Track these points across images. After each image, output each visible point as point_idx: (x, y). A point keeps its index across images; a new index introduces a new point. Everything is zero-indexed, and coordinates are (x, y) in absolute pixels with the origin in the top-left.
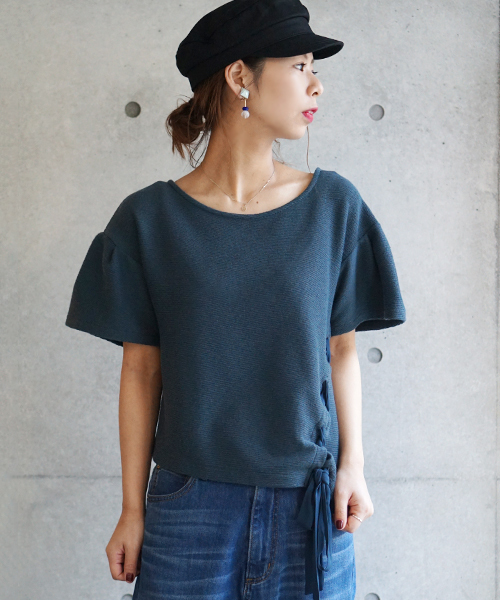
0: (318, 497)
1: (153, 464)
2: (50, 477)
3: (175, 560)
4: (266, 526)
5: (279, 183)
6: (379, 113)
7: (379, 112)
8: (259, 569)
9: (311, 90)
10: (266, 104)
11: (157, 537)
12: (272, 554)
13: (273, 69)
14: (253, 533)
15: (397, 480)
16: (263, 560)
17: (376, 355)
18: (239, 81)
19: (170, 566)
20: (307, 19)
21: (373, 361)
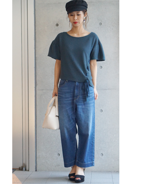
0: (86, 84)
1: (60, 79)
2: (44, 90)
3: (63, 96)
4: (78, 90)
7: (101, 24)
8: (77, 97)
11: (60, 92)
12: (79, 94)
14: (75, 91)
15: (105, 89)
16: (78, 95)
17: (101, 67)
19: (63, 97)
21: (100, 68)
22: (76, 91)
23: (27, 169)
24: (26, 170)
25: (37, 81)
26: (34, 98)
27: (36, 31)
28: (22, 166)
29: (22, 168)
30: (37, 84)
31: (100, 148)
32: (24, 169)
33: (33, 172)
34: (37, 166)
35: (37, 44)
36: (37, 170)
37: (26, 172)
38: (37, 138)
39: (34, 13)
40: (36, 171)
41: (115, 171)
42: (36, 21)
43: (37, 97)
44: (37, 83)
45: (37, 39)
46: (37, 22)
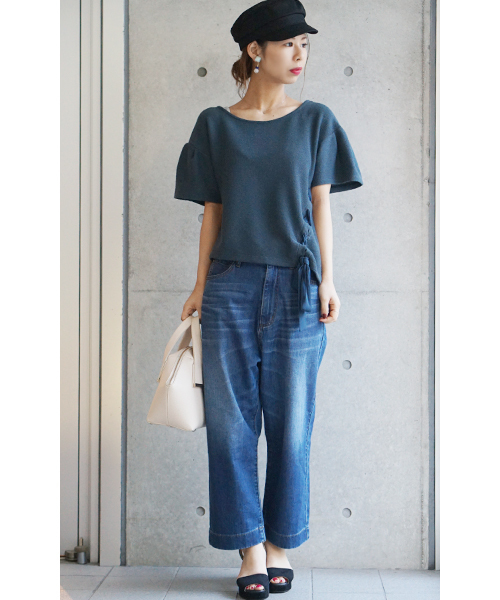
2: (155, 291)
3: (220, 310)
4: (271, 295)
5: (287, 106)
6: (350, 71)
8: (267, 319)
9: (296, 57)
10: (269, 66)
11: (211, 298)
12: (274, 310)
13: (271, 47)
14: (264, 298)
15: (362, 293)
16: (270, 314)
17: (349, 218)
18: (255, 53)
19: (218, 314)
20: (304, 15)
21: (347, 221)
22: (266, 301)
23: (93, 556)
24: (88, 561)
25: (131, 260)
26: (120, 318)
27: (131, 90)
28: (76, 549)
29: (76, 555)
30: (131, 270)
31: (340, 491)
32: (82, 556)
33: (113, 567)
34: (128, 550)
35: (133, 134)
36: (128, 563)
37: (88, 567)
38: (129, 452)
39: (123, 29)
40: (124, 563)
41: (389, 569)
42: (131, 57)
43: (129, 315)
44: (133, 266)
45: (133, 119)
46: (133, 62)
